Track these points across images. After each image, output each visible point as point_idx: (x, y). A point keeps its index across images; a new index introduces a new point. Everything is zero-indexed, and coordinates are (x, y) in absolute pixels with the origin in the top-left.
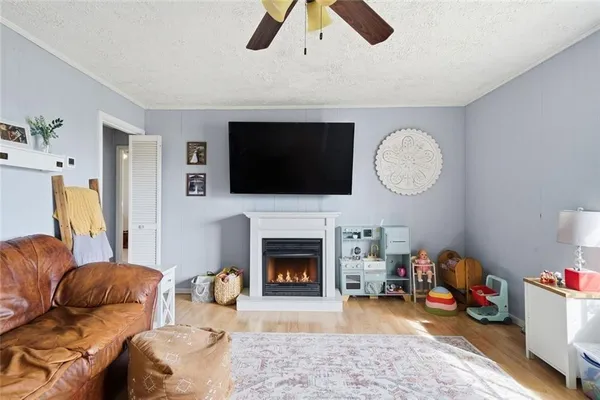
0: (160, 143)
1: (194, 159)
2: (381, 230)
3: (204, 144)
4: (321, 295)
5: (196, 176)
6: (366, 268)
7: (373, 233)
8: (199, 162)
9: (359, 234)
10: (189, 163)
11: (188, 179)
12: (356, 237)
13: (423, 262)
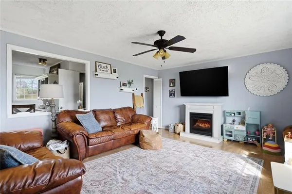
0: (161, 81)
1: (172, 85)
2: (244, 112)
3: (174, 80)
4: (212, 136)
5: (172, 91)
6: (235, 128)
7: (241, 113)
8: (173, 86)
9: (234, 113)
10: (170, 86)
11: (170, 92)
12: (233, 115)
13: (269, 129)
